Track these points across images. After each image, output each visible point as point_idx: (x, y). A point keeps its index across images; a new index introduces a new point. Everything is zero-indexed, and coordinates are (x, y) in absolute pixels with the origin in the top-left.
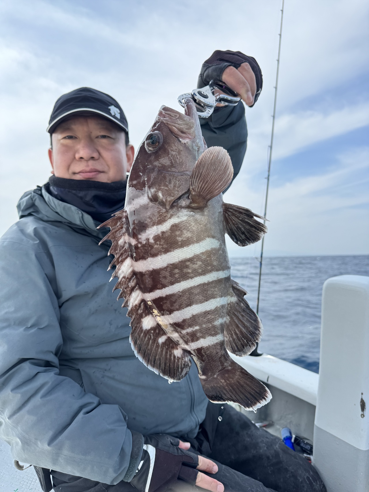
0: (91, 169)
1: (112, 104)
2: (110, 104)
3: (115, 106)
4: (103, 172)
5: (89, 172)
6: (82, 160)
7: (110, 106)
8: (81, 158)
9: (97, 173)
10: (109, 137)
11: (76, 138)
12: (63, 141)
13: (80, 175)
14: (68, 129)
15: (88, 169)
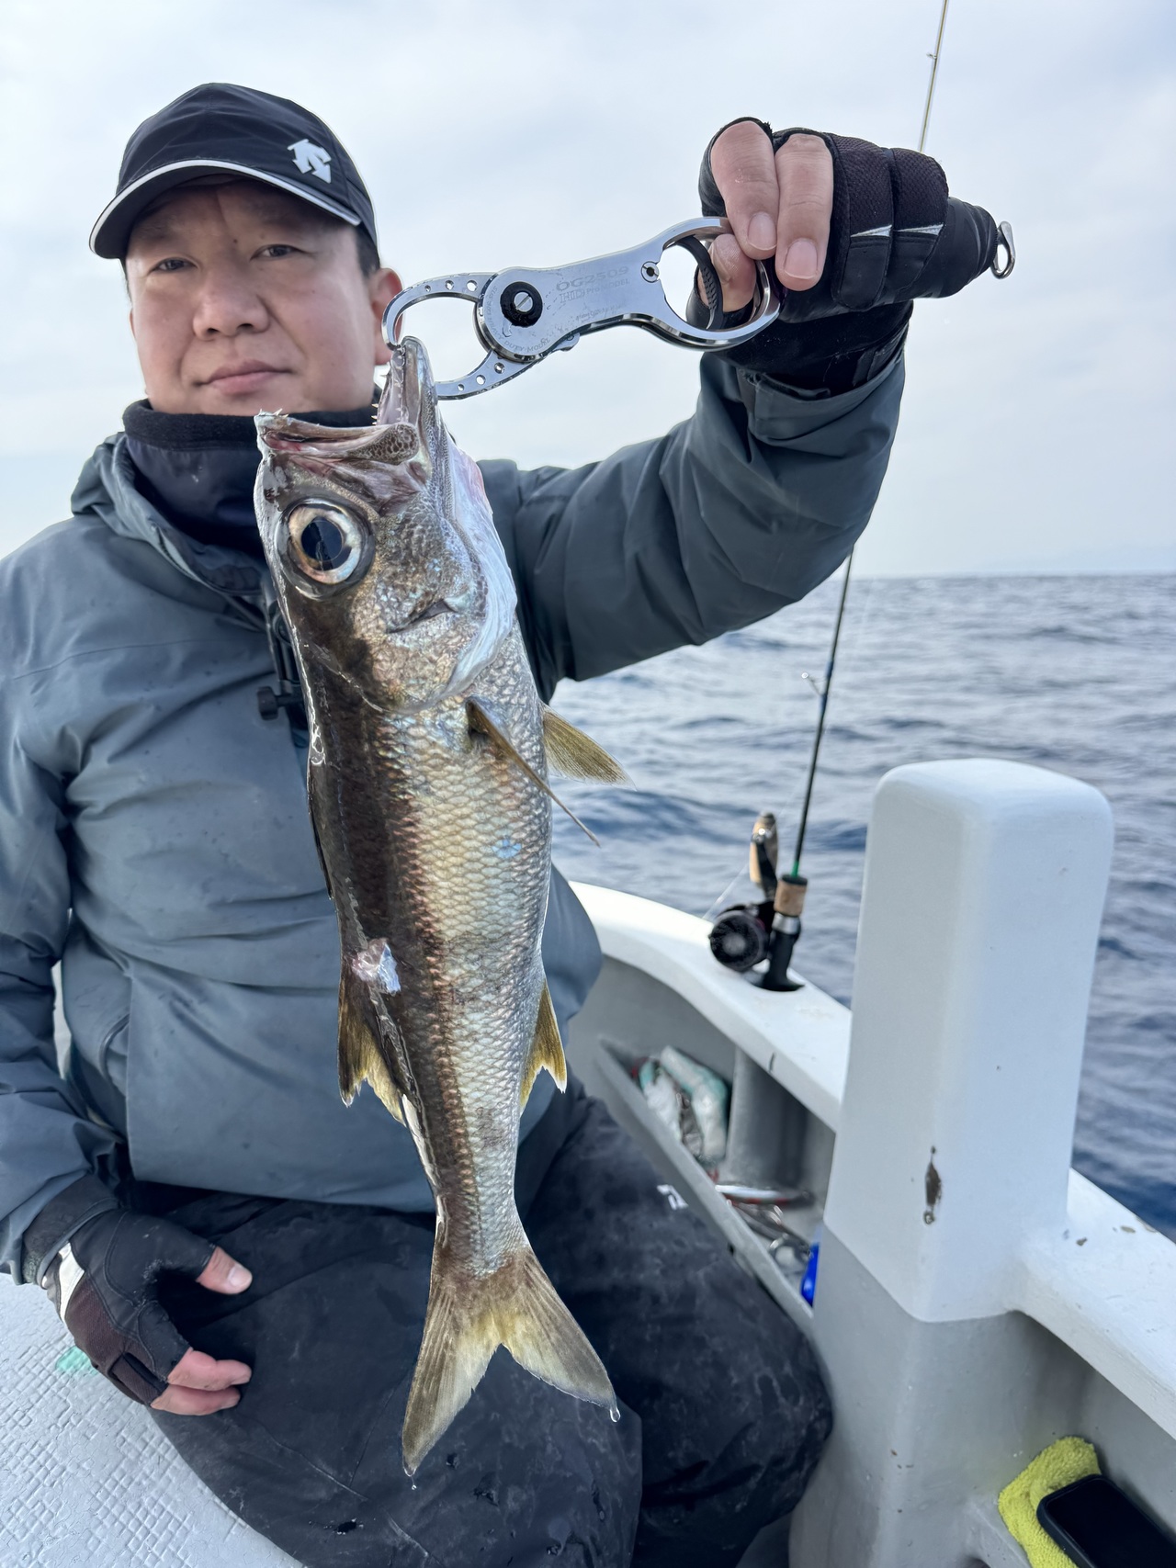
0: (245, 363)
1: (301, 136)
2: (293, 135)
3: (312, 141)
4: (287, 371)
5: (242, 373)
6: (215, 336)
7: (294, 141)
8: (212, 331)
9: (267, 374)
10: (295, 250)
11: (192, 265)
12: (152, 281)
13: (215, 387)
14: (160, 238)
15: (235, 364)
